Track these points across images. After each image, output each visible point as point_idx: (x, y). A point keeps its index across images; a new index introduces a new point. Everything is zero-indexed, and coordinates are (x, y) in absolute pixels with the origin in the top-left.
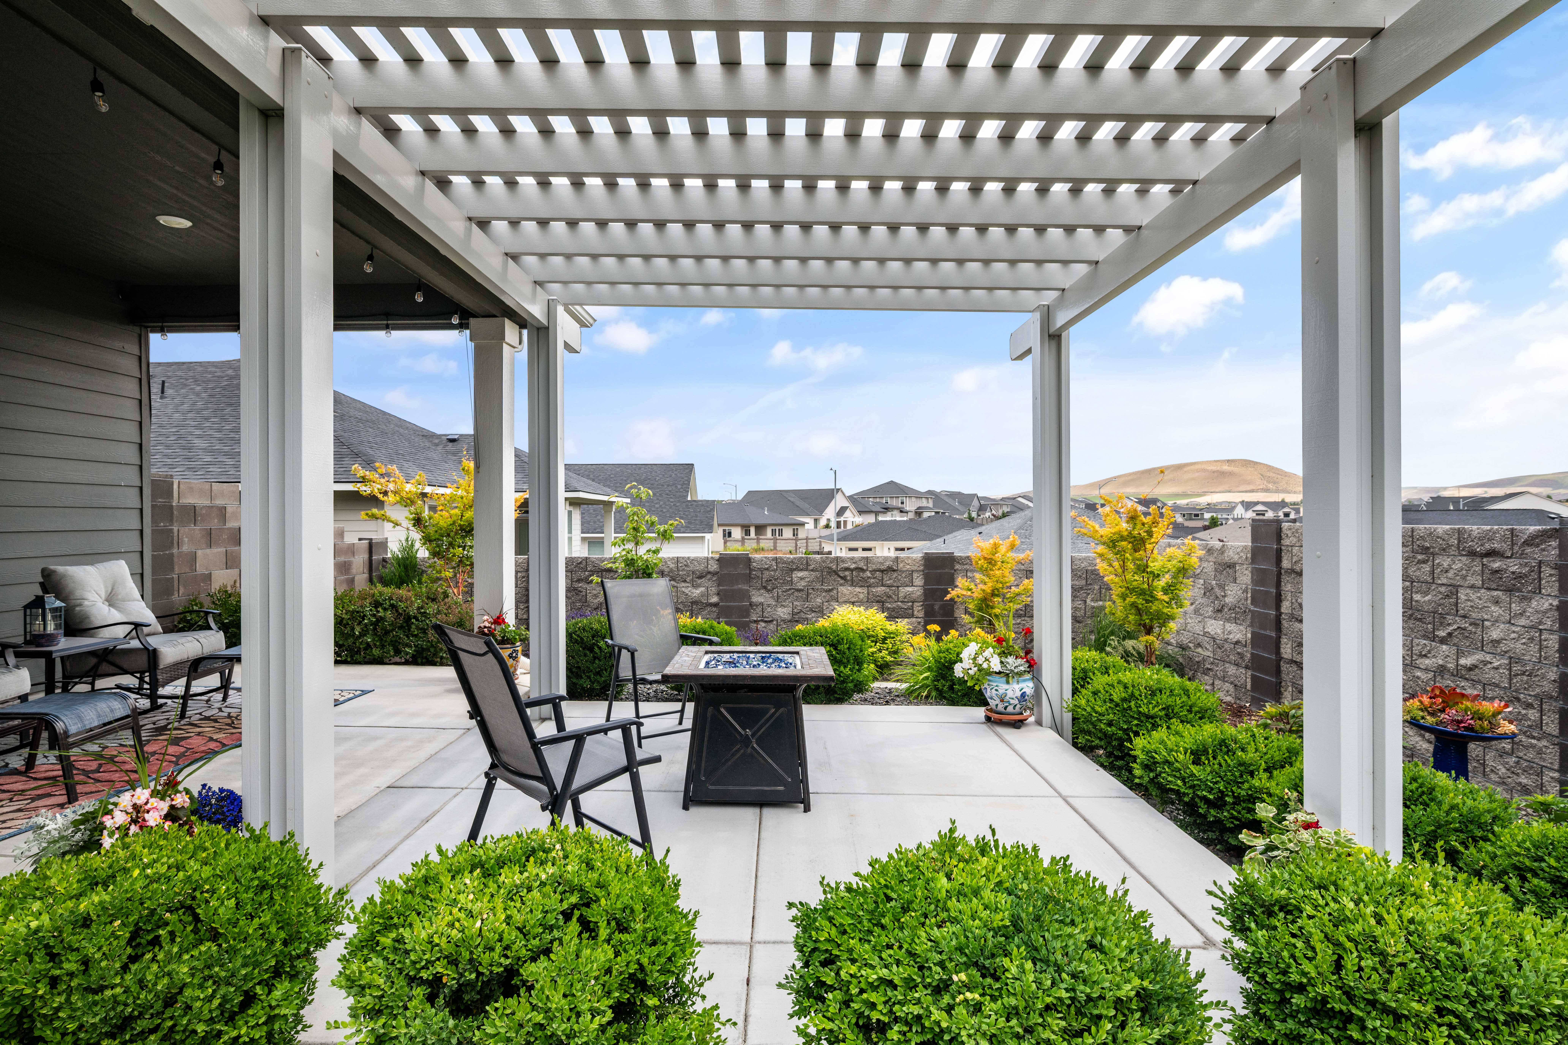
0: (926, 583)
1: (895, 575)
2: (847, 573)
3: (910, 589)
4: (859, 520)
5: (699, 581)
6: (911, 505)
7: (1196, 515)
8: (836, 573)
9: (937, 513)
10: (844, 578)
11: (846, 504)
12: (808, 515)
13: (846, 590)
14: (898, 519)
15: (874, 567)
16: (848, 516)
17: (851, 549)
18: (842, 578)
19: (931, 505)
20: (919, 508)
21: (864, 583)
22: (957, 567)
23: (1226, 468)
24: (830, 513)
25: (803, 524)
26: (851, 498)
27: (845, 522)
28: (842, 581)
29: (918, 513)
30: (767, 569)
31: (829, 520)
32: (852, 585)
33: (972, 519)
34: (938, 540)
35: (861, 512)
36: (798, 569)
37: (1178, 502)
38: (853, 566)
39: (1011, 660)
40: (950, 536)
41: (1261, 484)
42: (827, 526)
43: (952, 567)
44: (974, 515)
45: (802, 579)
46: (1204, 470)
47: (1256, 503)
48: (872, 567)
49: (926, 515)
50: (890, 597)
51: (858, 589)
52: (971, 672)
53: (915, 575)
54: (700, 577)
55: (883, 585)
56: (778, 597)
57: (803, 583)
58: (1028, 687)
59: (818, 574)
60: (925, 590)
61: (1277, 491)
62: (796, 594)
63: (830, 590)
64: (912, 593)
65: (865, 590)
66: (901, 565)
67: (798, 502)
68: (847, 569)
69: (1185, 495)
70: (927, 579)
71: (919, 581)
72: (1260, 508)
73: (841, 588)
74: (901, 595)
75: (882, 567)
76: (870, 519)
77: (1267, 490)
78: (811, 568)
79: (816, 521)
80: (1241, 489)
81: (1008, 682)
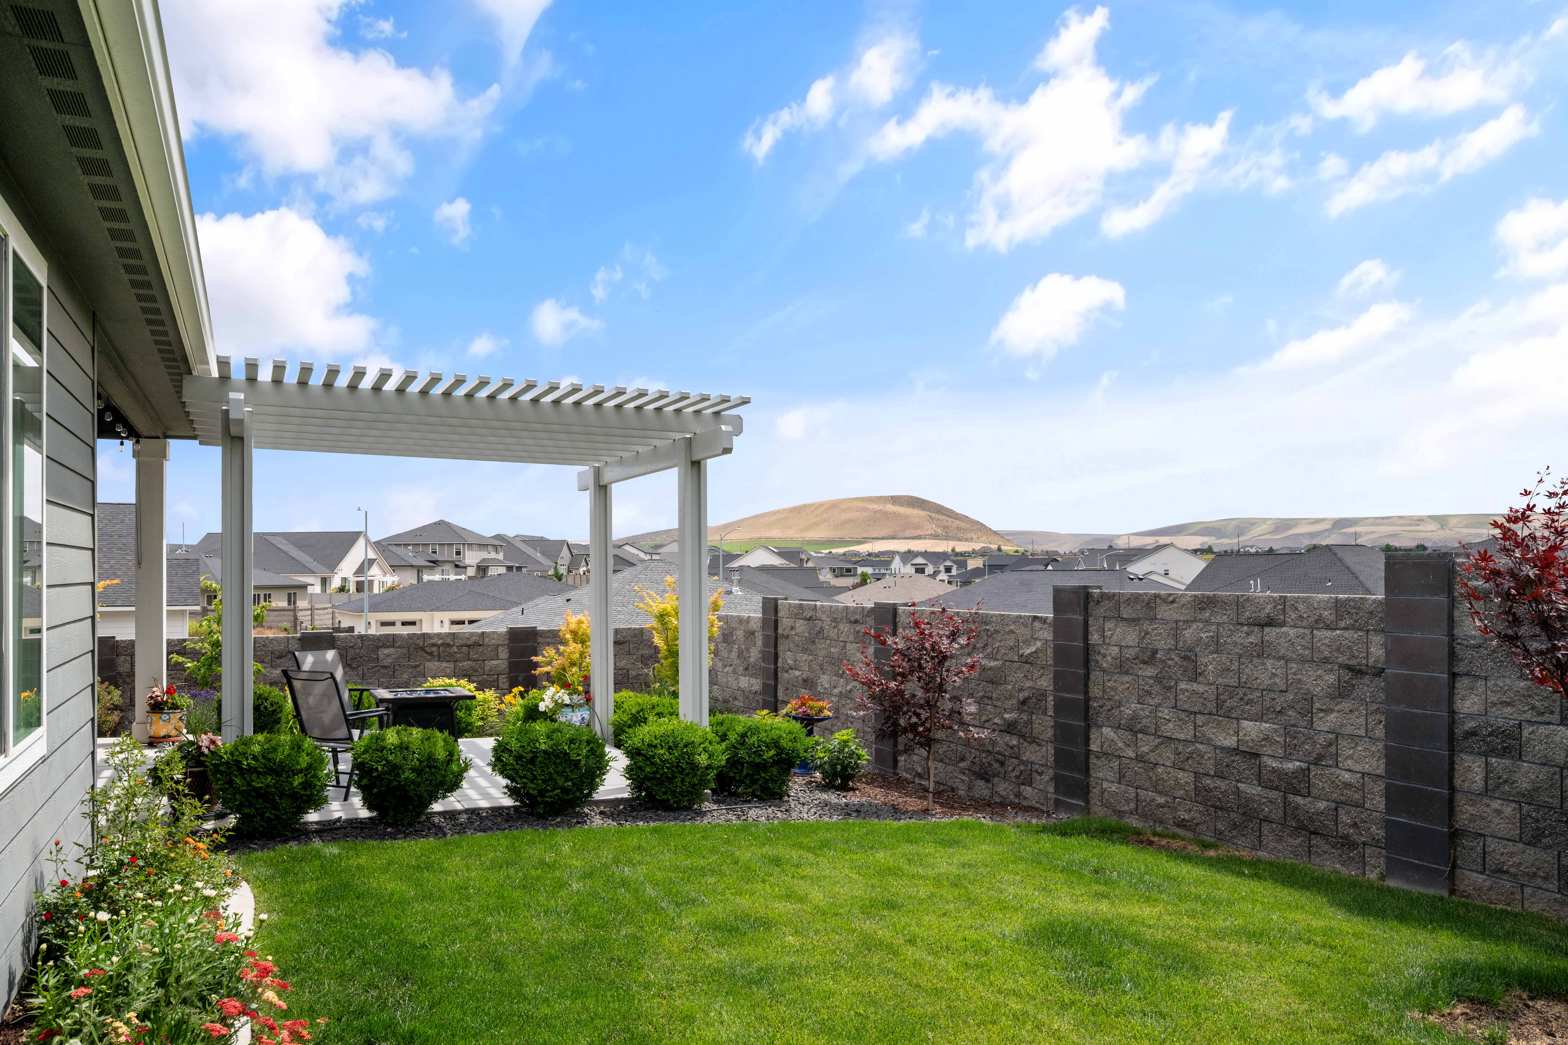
0: (510, 656)
1: (481, 649)
2: (434, 649)
3: (495, 662)
4: (391, 579)
5: (279, 661)
6: (472, 558)
7: (848, 570)
8: (423, 649)
9: (509, 568)
10: (431, 654)
11: (371, 555)
12: (311, 572)
13: (432, 665)
14: (453, 577)
15: (461, 642)
16: (375, 572)
17: (384, 624)
18: (428, 653)
19: (500, 556)
20: (484, 560)
21: (451, 658)
22: (540, 640)
23: (890, 508)
24: (347, 568)
25: (304, 587)
26: (379, 545)
27: (371, 583)
28: (429, 657)
29: (482, 569)
30: (352, 647)
31: (344, 580)
32: (439, 660)
33: (559, 578)
34: (514, 609)
35: (395, 568)
36: (384, 646)
37: (834, 551)
38: (440, 642)
39: (575, 697)
40: (530, 604)
41: (931, 528)
42: (342, 589)
43: (535, 640)
44: (563, 570)
45: (388, 655)
46: (864, 509)
47: (916, 554)
48: (458, 642)
49: (493, 571)
50: (476, 671)
51: (445, 664)
52: (550, 707)
53: (500, 649)
54: (280, 657)
55: (469, 660)
56: (363, 675)
57: (389, 660)
58: (586, 714)
59: (405, 651)
60: (510, 663)
61: (947, 538)
62: (382, 671)
63: (416, 666)
64: (497, 665)
65: (452, 665)
66: (487, 640)
67: (295, 553)
68: (434, 645)
69: (842, 542)
70: (512, 652)
71: (504, 654)
72: (919, 560)
73: (428, 664)
74: (487, 668)
75: (469, 643)
76: (410, 578)
77: (935, 537)
78: (397, 644)
79: (324, 582)
80: (908, 533)
81: (573, 711)
